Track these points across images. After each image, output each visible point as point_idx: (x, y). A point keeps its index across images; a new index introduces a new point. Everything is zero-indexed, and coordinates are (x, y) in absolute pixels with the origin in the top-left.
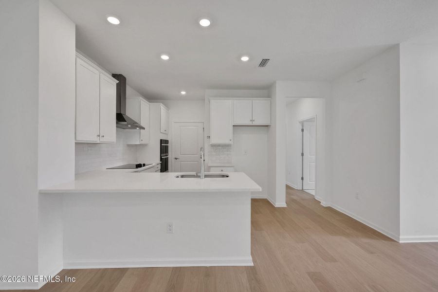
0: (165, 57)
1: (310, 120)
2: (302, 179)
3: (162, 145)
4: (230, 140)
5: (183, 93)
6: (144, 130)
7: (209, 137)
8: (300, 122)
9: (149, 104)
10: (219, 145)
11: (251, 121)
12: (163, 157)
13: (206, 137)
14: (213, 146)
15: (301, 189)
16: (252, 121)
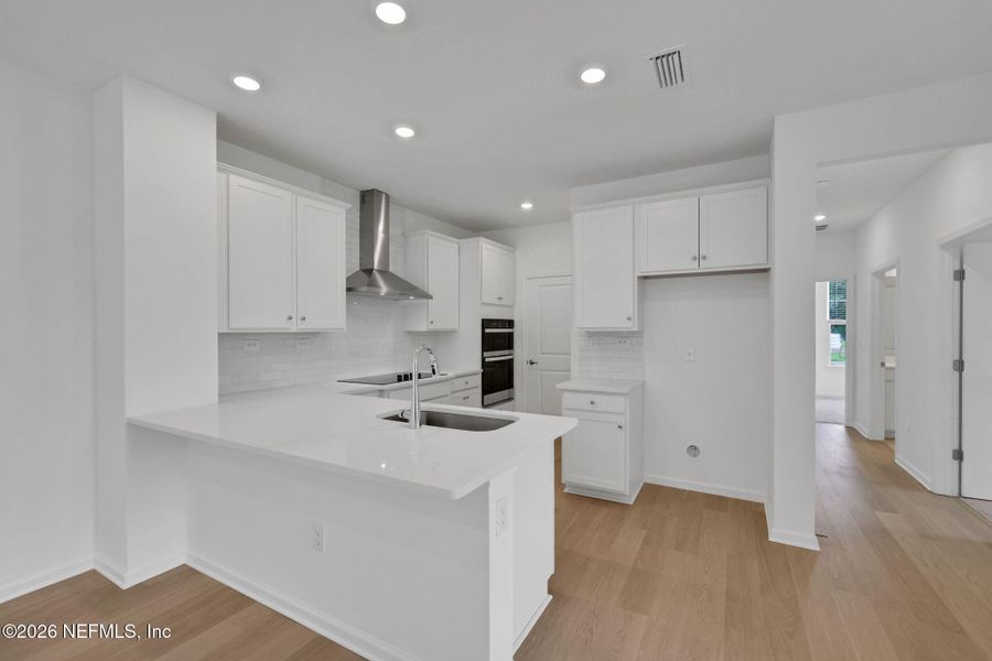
0: (405, 132)
2: (959, 455)
3: (487, 331)
5: (527, 206)
8: (944, 245)
9: (458, 243)
10: (607, 334)
11: (694, 258)
12: (487, 360)
14: (592, 334)
15: (956, 494)
16: (699, 258)
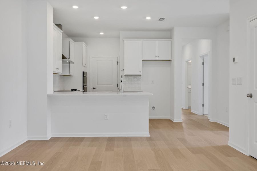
1: (206, 55)
2: (203, 105)
3: (84, 76)
4: (140, 72)
5: (102, 33)
6: (73, 64)
7: (123, 70)
8: (200, 57)
9: (74, 43)
10: (131, 76)
11: (156, 57)
12: (84, 87)
13: (121, 70)
14: (127, 76)
15: (202, 114)
